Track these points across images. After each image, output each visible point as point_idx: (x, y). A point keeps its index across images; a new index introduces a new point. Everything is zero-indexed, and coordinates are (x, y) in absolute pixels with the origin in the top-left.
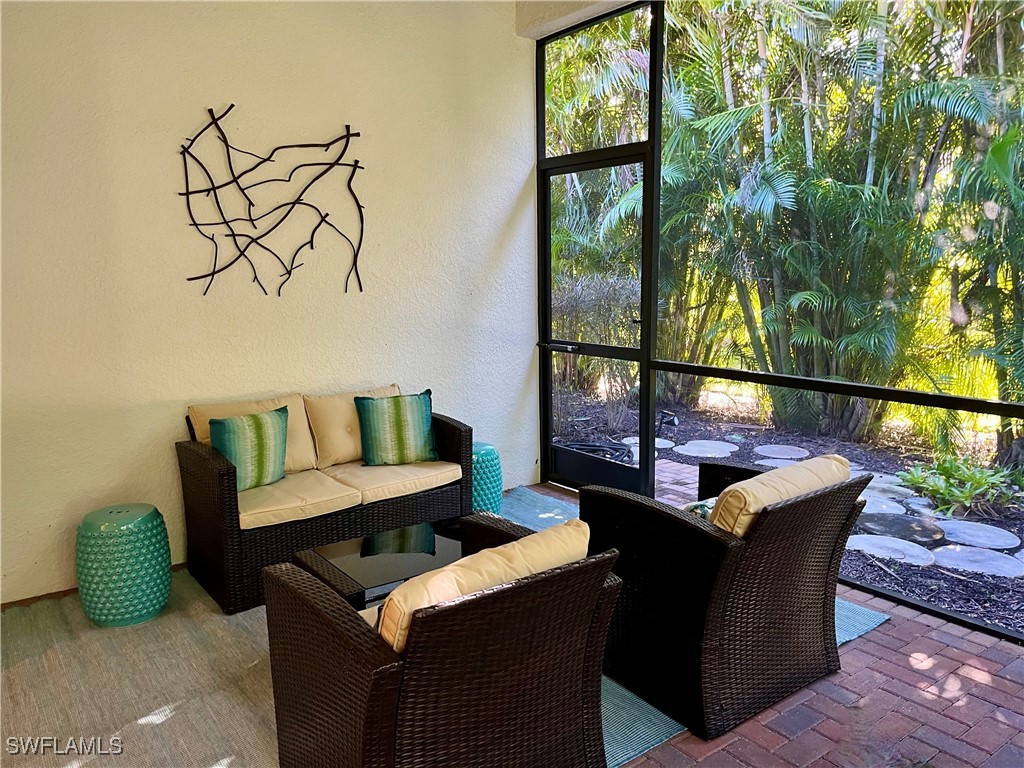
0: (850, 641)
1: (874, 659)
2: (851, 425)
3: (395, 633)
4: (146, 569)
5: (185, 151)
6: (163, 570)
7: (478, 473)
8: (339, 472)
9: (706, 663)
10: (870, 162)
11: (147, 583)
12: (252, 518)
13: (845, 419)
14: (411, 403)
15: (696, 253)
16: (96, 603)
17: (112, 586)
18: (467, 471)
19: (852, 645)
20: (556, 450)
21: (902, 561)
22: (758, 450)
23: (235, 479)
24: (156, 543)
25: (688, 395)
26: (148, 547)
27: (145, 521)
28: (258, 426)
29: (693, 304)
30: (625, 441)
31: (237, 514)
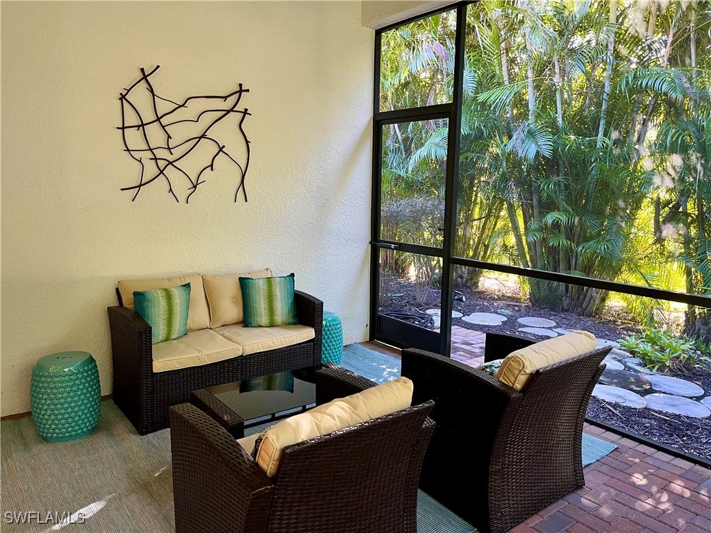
0: (591, 464)
1: (607, 478)
2: (584, 305)
3: (268, 463)
4: (83, 400)
5: (123, 97)
6: (95, 401)
7: (326, 334)
8: (226, 331)
9: (491, 482)
10: (601, 123)
11: (82, 410)
12: (161, 364)
13: (580, 301)
14: (280, 283)
15: (479, 182)
16: (45, 425)
17: (56, 412)
18: (319, 332)
19: (592, 466)
20: (380, 318)
21: (624, 405)
22: (521, 320)
23: (151, 336)
24: (90, 381)
25: (471, 279)
26: (84, 384)
27: (82, 365)
28: (169, 296)
29: (476, 217)
30: (428, 312)
31: (152, 360)
